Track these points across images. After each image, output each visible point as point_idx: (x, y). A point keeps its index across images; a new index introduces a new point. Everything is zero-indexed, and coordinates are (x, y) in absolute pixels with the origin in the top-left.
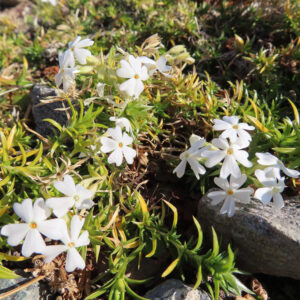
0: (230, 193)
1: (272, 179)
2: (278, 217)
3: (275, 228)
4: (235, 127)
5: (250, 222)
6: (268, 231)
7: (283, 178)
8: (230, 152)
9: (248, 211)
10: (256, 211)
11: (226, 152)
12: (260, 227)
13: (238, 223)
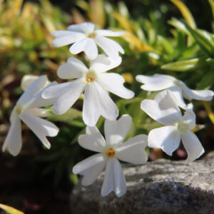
0: (111, 154)
1: (172, 111)
2: (201, 174)
3: (199, 190)
4: (92, 36)
5: (158, 196)
6: (189, 200)
7: (191, 106)
8: (91, 78)
9: (151, 180)
10: (164, 177)
11: (84, 80)
12: (176, 199)
13: (139, 205)
